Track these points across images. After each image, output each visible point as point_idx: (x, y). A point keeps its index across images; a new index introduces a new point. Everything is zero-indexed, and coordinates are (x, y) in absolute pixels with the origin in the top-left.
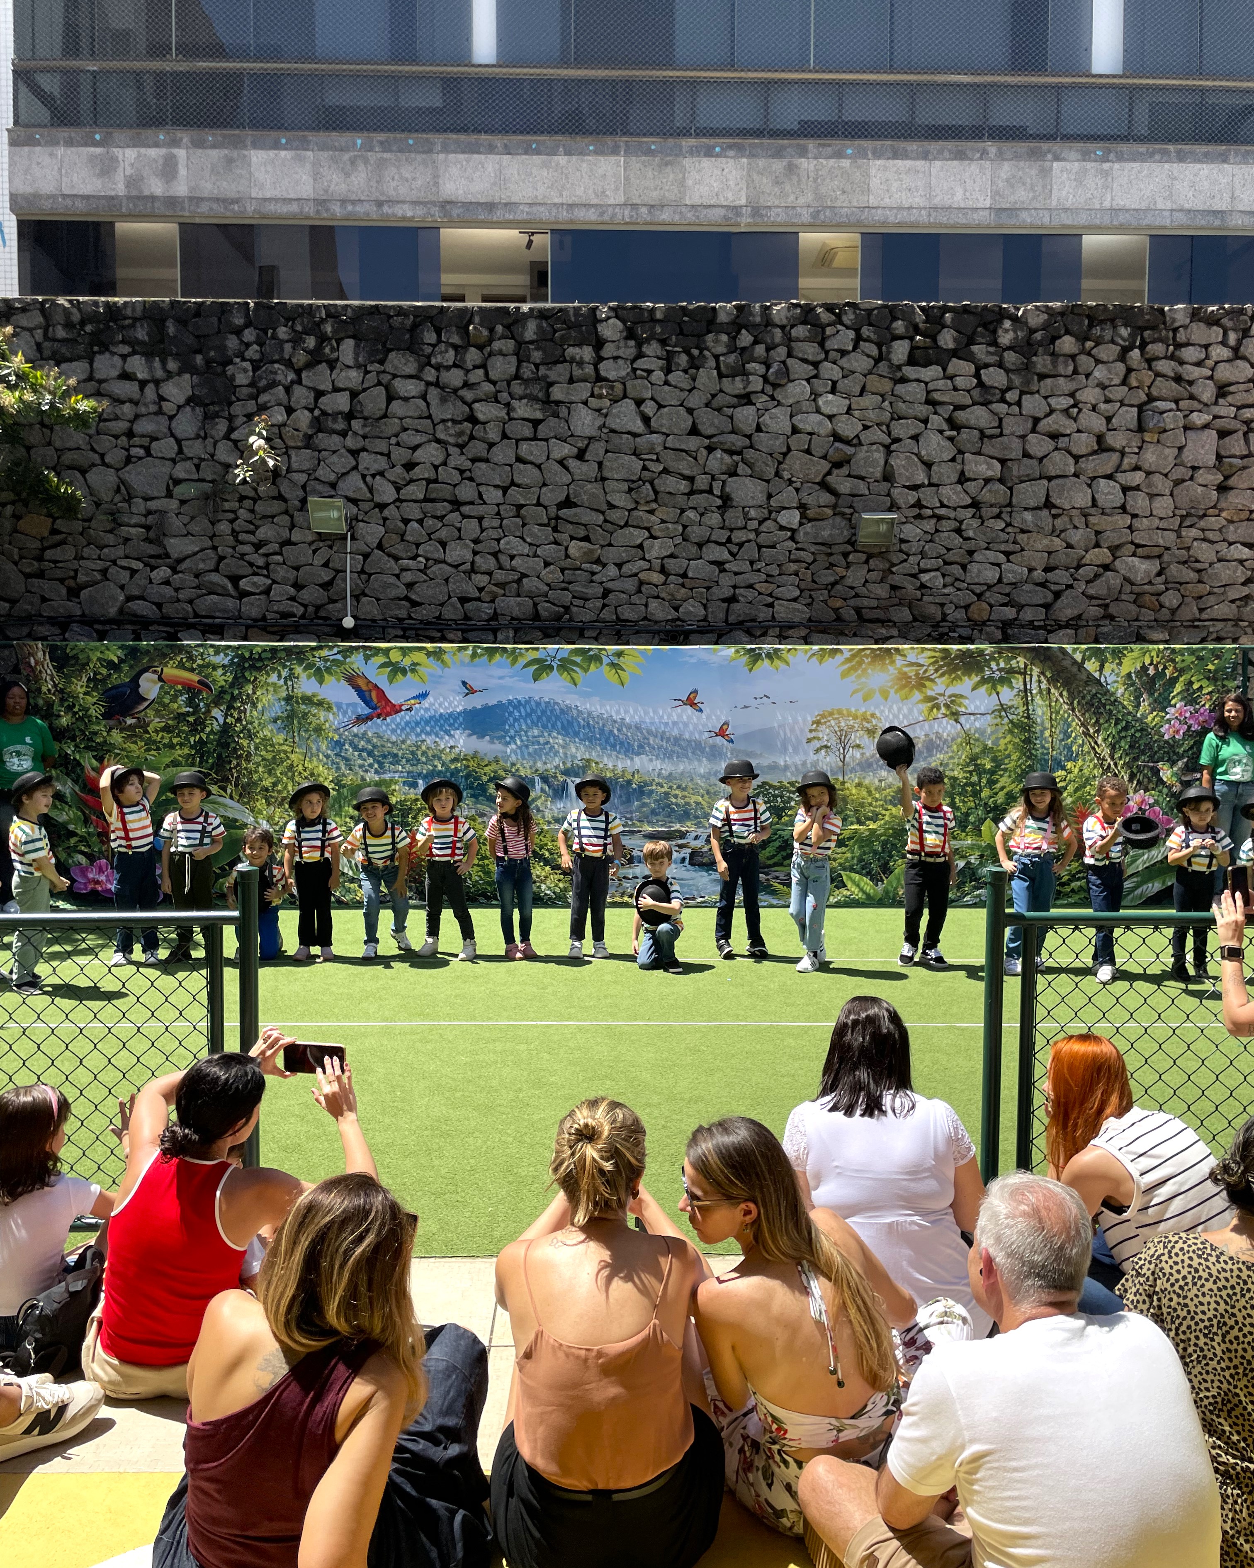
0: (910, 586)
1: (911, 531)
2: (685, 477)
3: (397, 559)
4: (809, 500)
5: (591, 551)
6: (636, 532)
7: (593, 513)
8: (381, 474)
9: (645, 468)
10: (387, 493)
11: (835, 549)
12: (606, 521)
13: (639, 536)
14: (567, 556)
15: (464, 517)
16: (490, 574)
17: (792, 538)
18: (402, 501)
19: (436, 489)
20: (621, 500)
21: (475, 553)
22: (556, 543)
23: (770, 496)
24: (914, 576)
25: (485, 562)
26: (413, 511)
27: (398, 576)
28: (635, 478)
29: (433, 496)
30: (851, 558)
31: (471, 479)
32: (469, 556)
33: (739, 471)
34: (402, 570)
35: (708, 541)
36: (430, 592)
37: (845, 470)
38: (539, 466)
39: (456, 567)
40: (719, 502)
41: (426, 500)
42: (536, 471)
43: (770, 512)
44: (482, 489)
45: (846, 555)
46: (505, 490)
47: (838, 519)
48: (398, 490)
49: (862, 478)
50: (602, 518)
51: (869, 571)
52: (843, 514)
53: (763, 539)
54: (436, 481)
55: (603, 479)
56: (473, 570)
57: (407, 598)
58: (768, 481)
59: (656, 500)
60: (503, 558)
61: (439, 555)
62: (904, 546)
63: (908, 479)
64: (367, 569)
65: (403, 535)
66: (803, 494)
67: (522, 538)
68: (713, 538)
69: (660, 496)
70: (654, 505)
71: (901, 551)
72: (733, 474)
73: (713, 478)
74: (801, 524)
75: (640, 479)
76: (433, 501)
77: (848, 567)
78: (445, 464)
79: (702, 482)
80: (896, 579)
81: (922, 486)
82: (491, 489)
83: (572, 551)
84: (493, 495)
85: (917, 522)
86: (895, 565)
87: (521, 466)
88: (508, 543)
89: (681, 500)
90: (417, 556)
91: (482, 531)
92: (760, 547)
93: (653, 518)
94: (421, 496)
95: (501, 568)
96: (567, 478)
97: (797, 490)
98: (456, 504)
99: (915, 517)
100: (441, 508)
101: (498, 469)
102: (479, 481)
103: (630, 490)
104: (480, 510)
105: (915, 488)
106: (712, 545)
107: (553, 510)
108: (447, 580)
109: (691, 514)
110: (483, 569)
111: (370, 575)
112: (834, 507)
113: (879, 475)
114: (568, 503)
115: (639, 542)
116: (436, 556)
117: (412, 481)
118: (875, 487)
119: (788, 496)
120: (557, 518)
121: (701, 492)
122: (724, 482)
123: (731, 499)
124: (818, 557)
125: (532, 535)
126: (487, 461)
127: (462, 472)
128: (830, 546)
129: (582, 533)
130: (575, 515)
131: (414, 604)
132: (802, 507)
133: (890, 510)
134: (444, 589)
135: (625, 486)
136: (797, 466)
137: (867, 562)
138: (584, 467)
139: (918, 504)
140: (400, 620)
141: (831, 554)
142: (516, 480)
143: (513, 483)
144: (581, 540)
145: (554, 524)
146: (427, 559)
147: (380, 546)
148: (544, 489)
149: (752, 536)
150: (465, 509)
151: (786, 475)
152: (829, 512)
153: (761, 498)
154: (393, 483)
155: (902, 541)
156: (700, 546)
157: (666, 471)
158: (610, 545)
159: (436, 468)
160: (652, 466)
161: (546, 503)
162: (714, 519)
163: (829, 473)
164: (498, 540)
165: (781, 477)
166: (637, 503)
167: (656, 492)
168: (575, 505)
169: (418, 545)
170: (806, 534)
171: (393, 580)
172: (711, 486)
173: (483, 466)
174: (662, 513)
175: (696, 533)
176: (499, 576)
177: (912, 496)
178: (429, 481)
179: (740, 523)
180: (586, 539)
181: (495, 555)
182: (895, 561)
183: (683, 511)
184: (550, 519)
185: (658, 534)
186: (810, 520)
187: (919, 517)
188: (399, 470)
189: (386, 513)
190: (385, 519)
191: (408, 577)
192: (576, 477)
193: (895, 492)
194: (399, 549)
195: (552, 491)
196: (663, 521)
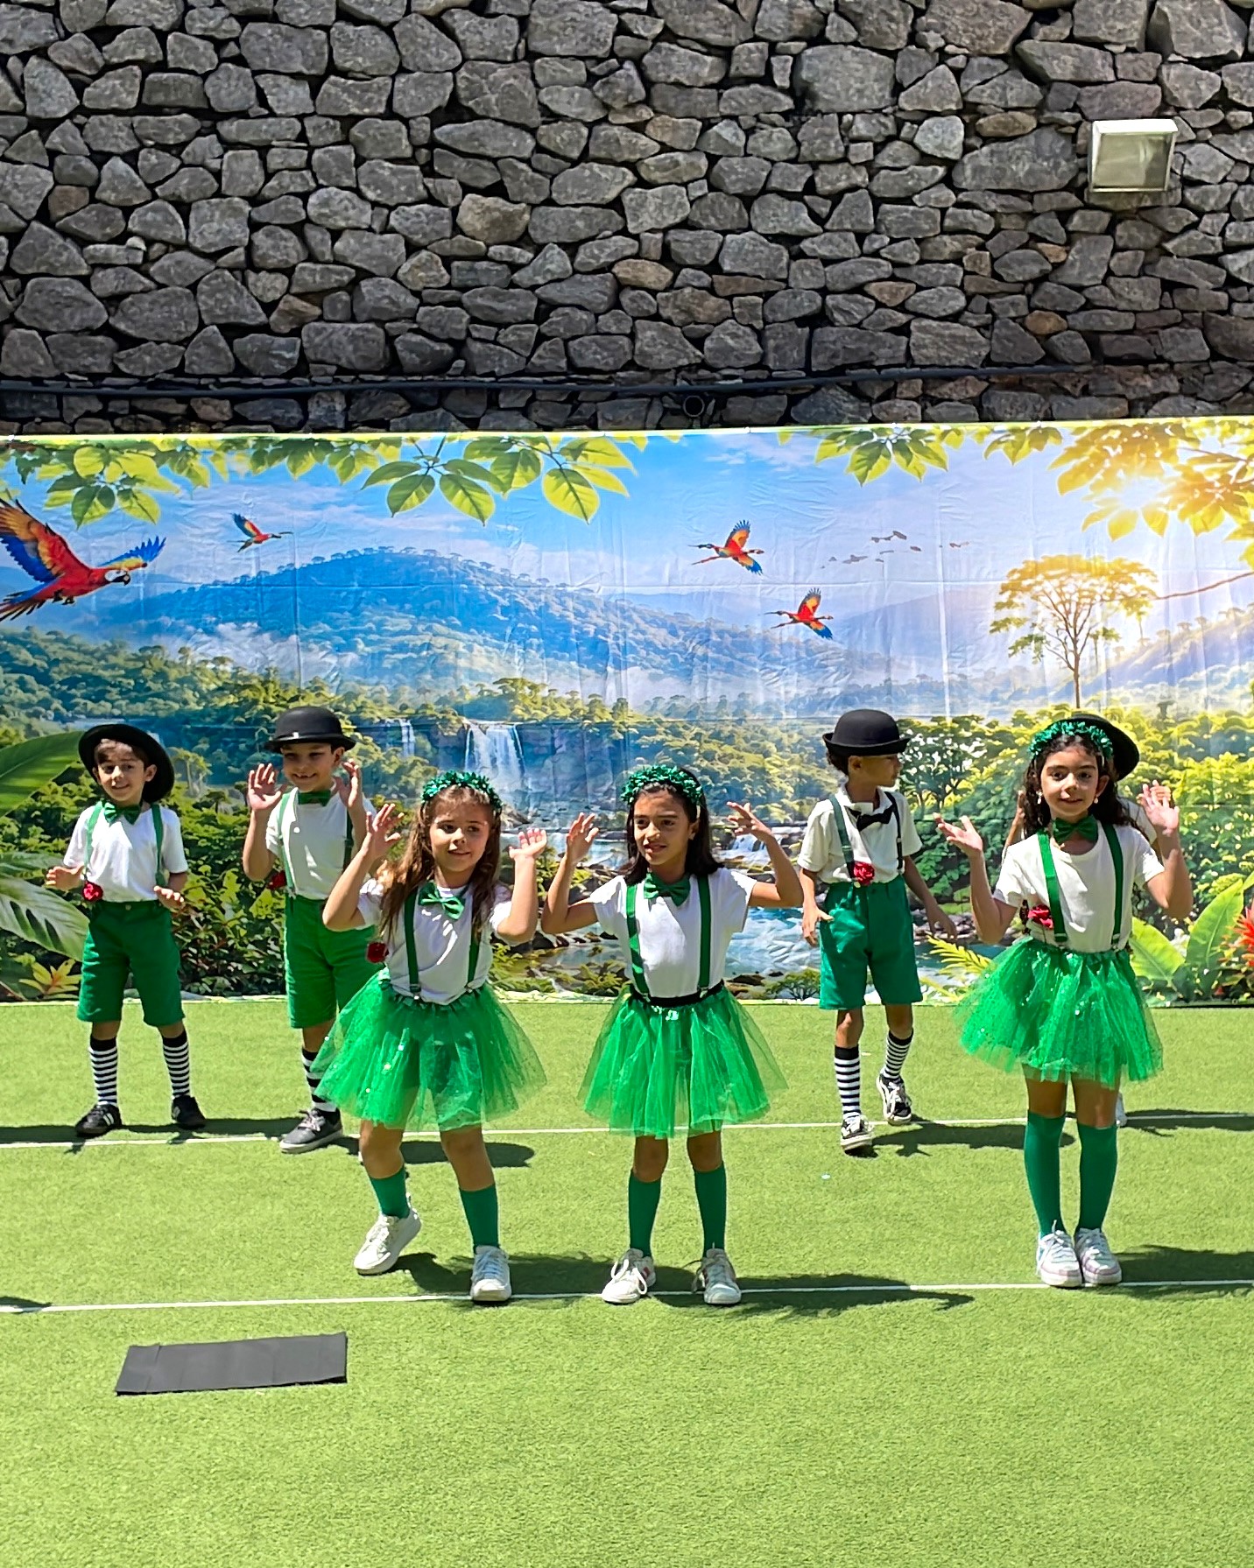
0: (1203, 281)
1: (1207, 161)
2: (710, 48)
3: (82, 242)
4: (983, 95)
5: (509, 218)
6: (606, 172)
7: (511, 132)
8: (41, 52)
9: (622, 29)
10: (56, 97)
11: (1043, 202)
12: (539, 149)
13: (614, 181)
14: (457, 229)
15: (228, 145)
16: (289, 271)
17: (947, 181)
18: (88, 113)
19: (163, 85)
20: (573, 101)
21: (254, 226)
22: (431, 200)
23: (898, 88)
24: (1214, 260)
25: (278, 247)
26: (115, 134)
27: (85, 281)
28: (601, 52)
29: (159, 98)
30: (1076, 222)
31: (240, 61)
32: (241, 234)
33: (830, 33)
34: (94, 267)
35: (765, 191)
36: (158, 315)
37: (1061, 28)
38: (388, 29)
39: (214, 257)
40: (787, 103)
41: (142, 109)
42: (382, 40)
43: (899, 124)
44: (265, 81)
45: (1064, 216)
46: (315, 84)
47: (1048, 136)
48: (79, 87)
49: (1100, 45)
50: (530, 142)
51: (1116, 250)
52: (1060, 125)
53: (885, 183)
54: (162, 66)
55: (532, 56)
56: (251, 264)
57: (107, 330)
58: (893, 55)
59: (647, 102)
60: (315, 236)
61: (177, 231)
62: (1191, 195)
63: (1199, 45)
64: (18, 265)
65: (93, 190)
66: (970, 82)
67: (357, 191)
68: (774, 184)
69: (657, 90)
70: (645, 113)
71: (1184, 204)
72: (817, 39)
73: (773, 49)
74: (967, 149)
75: (612, 54)
76: (157, 110)
77: (1069, 243)
78: (180, 27)
79: (749, 58)
80: (1172, 268)
81: (1229, 59)
82: (285, 82)
83: (467, 219)
84: (290, 97)
85: (1218, 140)
86: (1173, 236)
87: (350, 29)
88: (325, 203)
89: (703, 99)
90: (128, 234)
91: (269, 176)
92: (878, 201)
93: (643, 140)
94: (132, 101)
95: (311, 258)
96: (451, 56)
97: (958, 73)
98: (209, 117)
99: (1214, 129)
100: (178, 126)
101: (299, 37)
102: (258, 64)
103: (592, 78)
104: (262, 129)
105: (1214, 63)
106: (773, 198)
107: (422, 128)
108: (193, 287)
109: (725, 130)
110: (272, 262)
111: (25, 279)
112: (1039, 109)
113: (1135, 37)
114: (455, 111)
115: (611, 195)
116: (168, 235)
117: (109, 67)
118: (1126, 63)
119: (938, 87)
120: (433, 144)
121: (749, 80)
122: (797, 57)
123: (814, 97)
124: (1006, 223)
125: (378, 184)
126: (273, 18)
127: (219, 45)
128: (1030, 197)
129: (489, 178)
130: (472, 136)
131: (125, 341)
132: (969, 111)
133: (1159, 114)
134: (188, 307)
135: (579, 71)
136: (956, 21)
137: (1110, 230)
138: (489, 29)
139: (1222, 100)
140: (96, 378)
141: (1033, 215)
142: (339, 61)
143: (332, 69)
144: (487, 192)
145: (427, 154)
146: (149, 242)
147: (44, 215)
148: (402, 79)
149: (861, 177)
150: (229, 128)
151: (934, 40)
152: (1030, 121)
153: (878, 93)
154: (67, 71)
155: (1187, 182)
156: (747, 200)
157: (668, 35)
158: (550, 202)
159: (162, 36)
160: (638, 25)
161: (407, 111)
162: (777, 140)
163: (1027, 34)
164: (305, 197)
165: (923, 45)
166: (607, 107)
167: (648, 83)
168: (473, 116)
169: (127, 211)
170: (978, 170)
171: (77, 289)
172: (769, 66)
173: (266, 29)
174: (663, 127)
175: (738, 174)
176: (311, 276)
177: (1208, 84)
178: (147, 67)
179: (834, 149)
180: (498, 190)
181: (298, 229)
182: (1173, 227)
183: (708, 124)
184: (416, 148)
185: (656, 176)
186: (986, 140)
187: (1224, 128)
188: (80, 42)
189: (55, 139)
190: (53, 154)
191: (107, 282)
192: (471, 53)
193: (1171, 75)
194: (85, 220)
195: (419, 84)
196: (665, 148)
